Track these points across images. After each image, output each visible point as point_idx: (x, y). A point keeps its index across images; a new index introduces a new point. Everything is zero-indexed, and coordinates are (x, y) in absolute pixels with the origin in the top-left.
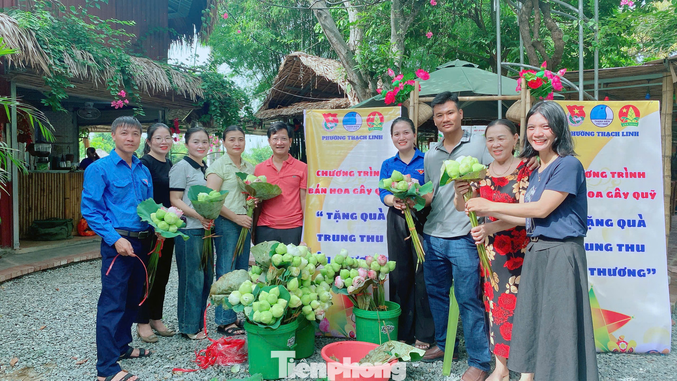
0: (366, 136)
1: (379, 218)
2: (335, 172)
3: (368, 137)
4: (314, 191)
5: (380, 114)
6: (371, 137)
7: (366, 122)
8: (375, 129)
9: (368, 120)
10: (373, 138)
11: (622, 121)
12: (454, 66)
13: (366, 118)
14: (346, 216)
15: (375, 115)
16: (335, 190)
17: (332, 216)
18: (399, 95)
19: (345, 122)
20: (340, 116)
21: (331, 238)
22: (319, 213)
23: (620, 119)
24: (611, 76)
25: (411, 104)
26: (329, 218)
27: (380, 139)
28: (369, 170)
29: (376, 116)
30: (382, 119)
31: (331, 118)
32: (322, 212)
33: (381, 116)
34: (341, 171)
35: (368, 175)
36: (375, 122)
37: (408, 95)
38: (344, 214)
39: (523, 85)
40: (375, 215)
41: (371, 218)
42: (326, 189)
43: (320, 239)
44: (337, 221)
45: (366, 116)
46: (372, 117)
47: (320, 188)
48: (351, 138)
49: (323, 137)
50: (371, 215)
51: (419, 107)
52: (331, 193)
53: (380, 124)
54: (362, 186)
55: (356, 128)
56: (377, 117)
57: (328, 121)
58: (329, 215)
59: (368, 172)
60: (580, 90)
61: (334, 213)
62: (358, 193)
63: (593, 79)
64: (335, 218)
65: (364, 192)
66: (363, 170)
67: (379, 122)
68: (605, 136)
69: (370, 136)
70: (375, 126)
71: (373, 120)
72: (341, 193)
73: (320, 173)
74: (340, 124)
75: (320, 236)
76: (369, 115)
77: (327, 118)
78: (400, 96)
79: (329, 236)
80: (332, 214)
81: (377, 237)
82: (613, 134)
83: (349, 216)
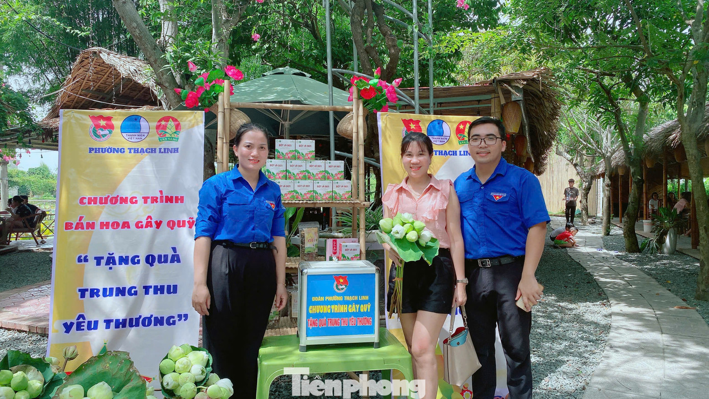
0: (155, 149)
1: (172, 261)
2: (109, 199)
3: (158, 150)
4: (74, 226)
5: (174, 120)
6: (162, 150)
7: (155, 130)
8: (168, 140)
9: (158, 127)
10: (165, 152)
11: (459, 138)
12: (282, 73)
13: (155, 124)
14: (124, 260)
15: (168, 121)
16: (108, 223)
17: (103, 262)
18: (204, 96)
19: (124, 129)
20: (116, 120)
21: (101, 293)
22: (82, 258)
23: (458, 137)
24: (444, 95)
25: (220, 109)
26: (98, 264)
27: (174, 152)
28: (158, 195)
29: (169, 123)
30: (178, 127)
31: (103, 123)
32: (86, 256)
33: (177, 123)
34: (118, 196)
35: (157, 202)
36: (168, 130)
37: (216, 98)
38: (121, 258)
39: (355, 95)
40: (166, 256)
41: (160, 262)
42: (93, 223)
43: (83, 296)
44: (111, 268)
45: (154, 121)
46: (163, 123)
47: (84, 221)
48: (132, 151)
49: (91, 150)
50: (160, 256)
51: (230, 114)
52: (102, 228)
53: (175, 133)
54: (149, 217)
55: (140, 137)
56: (171, 124)
57: (98, 126)
58: (98, 260)
59: (157, 198)
60: (416, 103)
61: (106, 256)
62: (143, 227)
63: (428, 98)
64: (108, 263)
65: (151, 226)
66: (151, 194)
67: (174, 130)
68: (442, 155)
69: (160, 149)
70: (168, 135)
71: (165, 127)
72: (117, 228)
73: (86, 201)
74: (117, 131)
75: (83, 292)
76: (160, 121)
77: (96, 123)
78: (205, 98)
79: (98, 290)
80: (102, 258)
81: (169, 287)
82: (450, 153)
83: (128, 260)
